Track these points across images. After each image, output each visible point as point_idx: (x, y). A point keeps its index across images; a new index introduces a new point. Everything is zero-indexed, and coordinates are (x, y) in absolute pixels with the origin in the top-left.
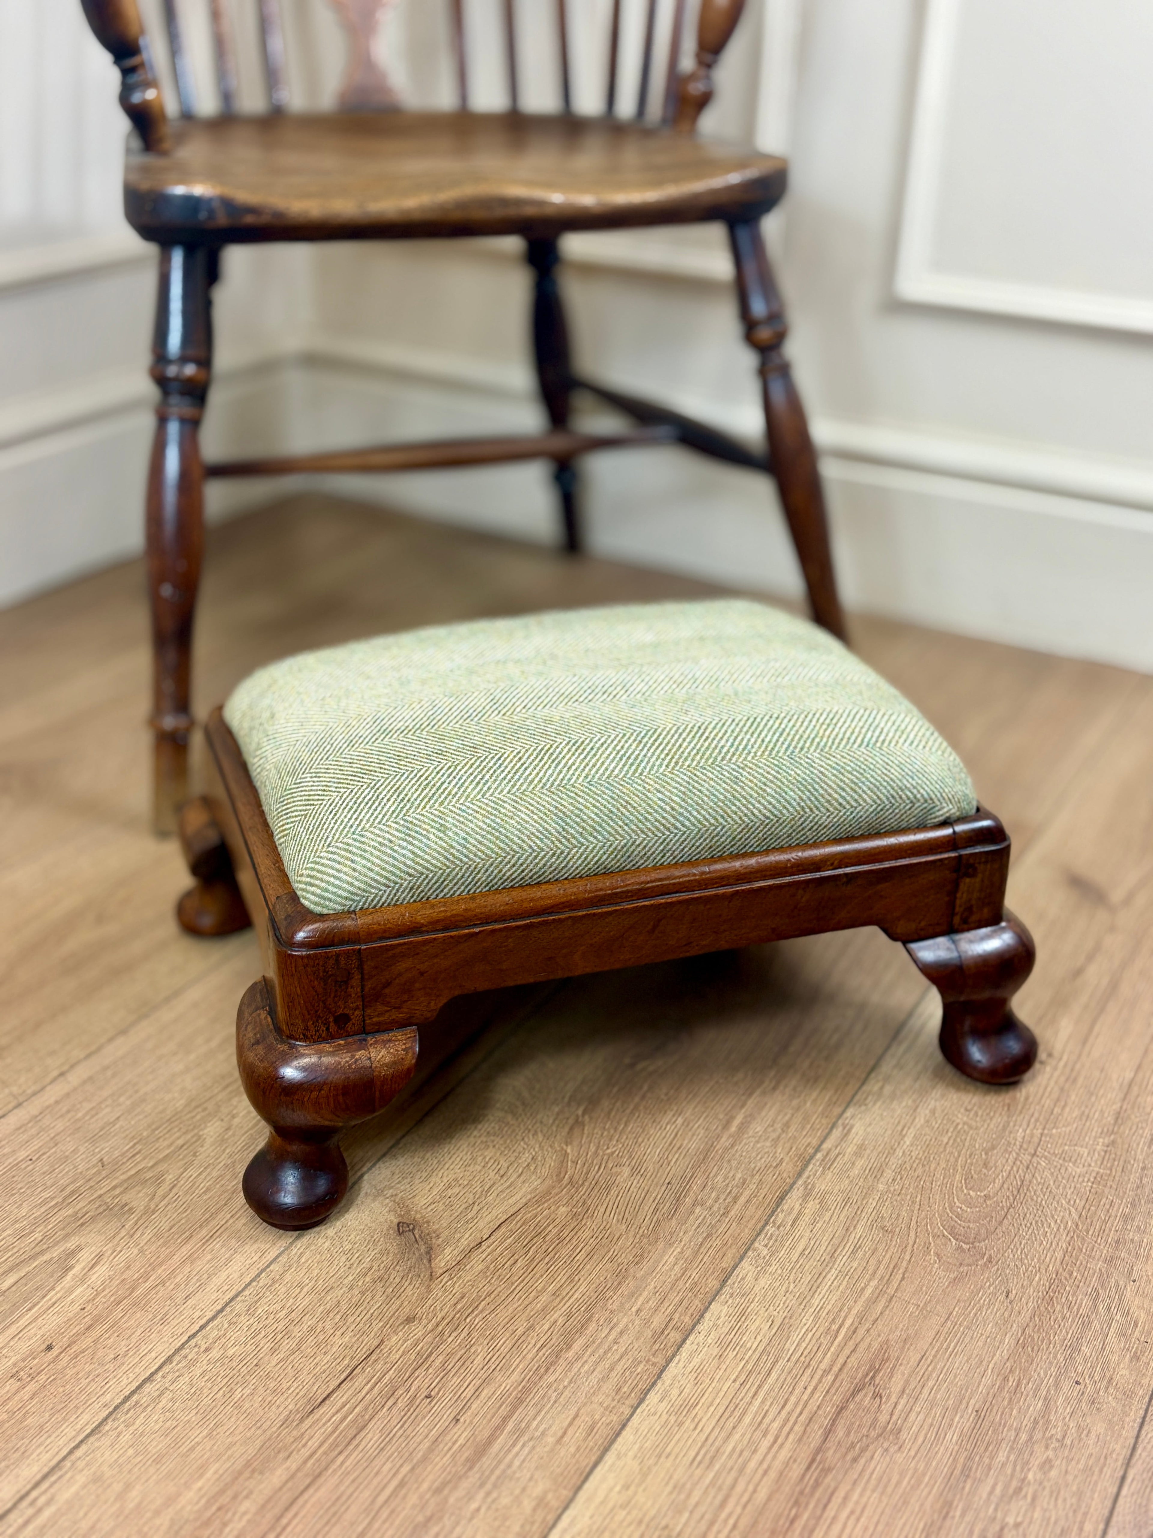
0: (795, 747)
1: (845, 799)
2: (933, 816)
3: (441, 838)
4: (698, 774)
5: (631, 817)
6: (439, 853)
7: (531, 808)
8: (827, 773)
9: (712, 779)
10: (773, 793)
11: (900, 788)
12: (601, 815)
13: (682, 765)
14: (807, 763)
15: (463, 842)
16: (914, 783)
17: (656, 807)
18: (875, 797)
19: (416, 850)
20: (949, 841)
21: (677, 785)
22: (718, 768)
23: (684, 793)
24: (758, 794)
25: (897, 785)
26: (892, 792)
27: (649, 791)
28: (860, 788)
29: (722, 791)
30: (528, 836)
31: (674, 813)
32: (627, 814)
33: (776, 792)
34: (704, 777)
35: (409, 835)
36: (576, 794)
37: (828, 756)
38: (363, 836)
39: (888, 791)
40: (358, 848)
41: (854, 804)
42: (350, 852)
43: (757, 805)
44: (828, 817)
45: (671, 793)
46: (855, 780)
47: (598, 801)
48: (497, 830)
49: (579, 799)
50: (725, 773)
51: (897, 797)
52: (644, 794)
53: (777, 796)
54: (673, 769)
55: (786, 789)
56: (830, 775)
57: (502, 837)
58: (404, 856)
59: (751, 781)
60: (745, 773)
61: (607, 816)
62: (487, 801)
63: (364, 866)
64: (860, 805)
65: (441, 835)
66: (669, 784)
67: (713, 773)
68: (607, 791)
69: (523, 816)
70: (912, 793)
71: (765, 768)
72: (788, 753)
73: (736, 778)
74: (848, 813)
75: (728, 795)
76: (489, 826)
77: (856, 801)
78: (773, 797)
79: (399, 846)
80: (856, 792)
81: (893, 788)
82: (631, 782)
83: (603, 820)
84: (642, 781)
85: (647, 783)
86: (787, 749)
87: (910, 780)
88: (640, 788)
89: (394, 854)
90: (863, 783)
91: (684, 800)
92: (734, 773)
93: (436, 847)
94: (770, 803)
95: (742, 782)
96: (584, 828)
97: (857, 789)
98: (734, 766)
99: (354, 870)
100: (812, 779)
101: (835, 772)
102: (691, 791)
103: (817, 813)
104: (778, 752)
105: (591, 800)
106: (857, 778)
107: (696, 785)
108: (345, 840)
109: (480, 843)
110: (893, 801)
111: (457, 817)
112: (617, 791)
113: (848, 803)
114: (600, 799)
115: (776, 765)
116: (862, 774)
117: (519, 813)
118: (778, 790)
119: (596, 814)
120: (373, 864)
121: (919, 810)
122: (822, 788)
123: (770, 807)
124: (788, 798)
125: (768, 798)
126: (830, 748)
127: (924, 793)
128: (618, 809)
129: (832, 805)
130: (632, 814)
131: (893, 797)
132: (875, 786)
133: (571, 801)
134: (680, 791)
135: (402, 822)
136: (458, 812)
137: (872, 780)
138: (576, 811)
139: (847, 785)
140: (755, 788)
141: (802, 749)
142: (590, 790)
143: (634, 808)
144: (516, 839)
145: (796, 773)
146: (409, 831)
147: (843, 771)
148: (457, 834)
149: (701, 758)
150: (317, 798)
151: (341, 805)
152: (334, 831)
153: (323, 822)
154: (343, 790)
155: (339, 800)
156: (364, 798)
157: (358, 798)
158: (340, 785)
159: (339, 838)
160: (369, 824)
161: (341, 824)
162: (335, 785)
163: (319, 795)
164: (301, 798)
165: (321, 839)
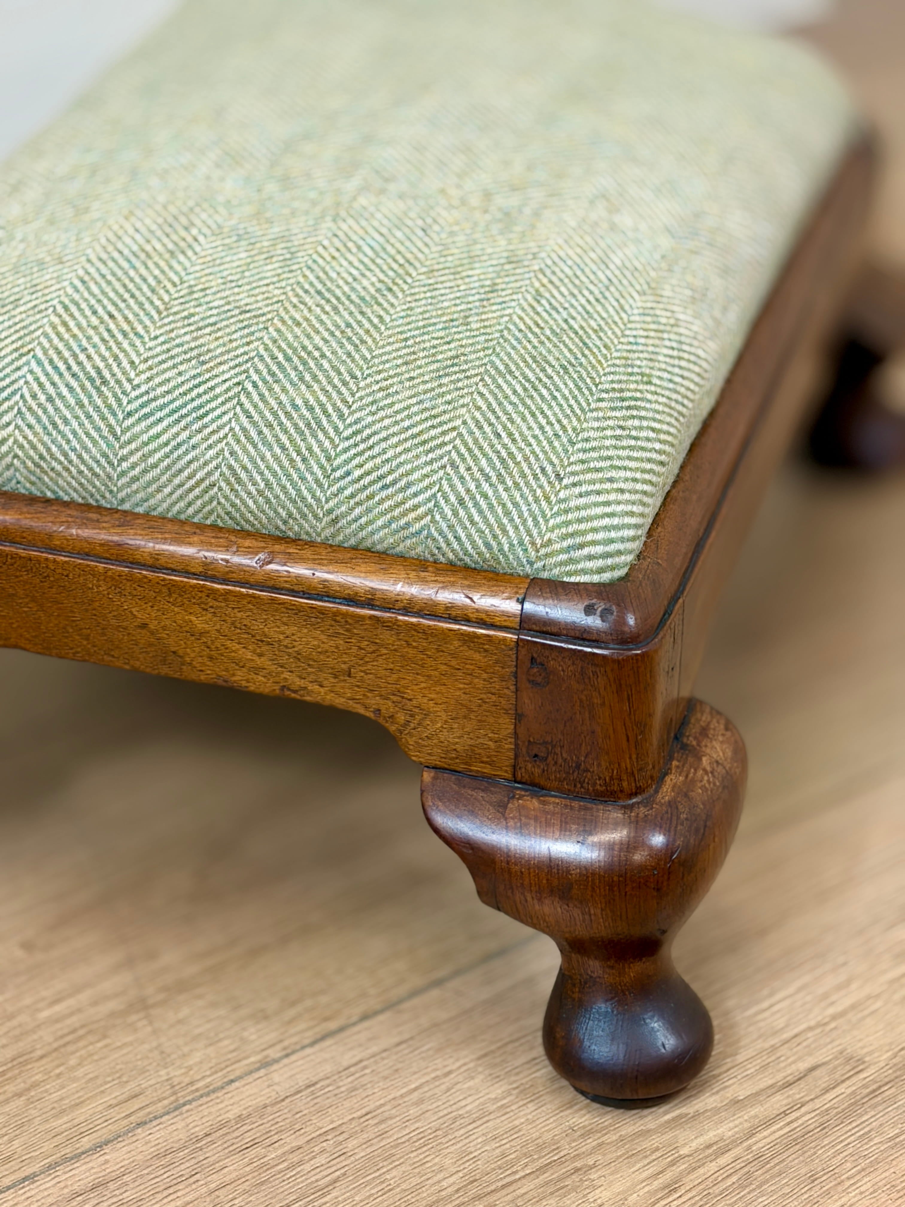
3: (656, 394)
19: (652, 425)
35: (630, 408)
38: (586, 440)
40: (599, 459)
42: (596, 470)
58: (647, 440)
63: (625, 480)
79: (634, 428)
89: (638, 443)
99: (620, 491)
108: (572, 459)
111: (640, 356)
135: (605, 396)
146: (624, 404)
150: (433, 433)
151: (498, 418)
152: (541, 456)
153: (504, 454)
154: (467, 400)
155: (483, 415)
156: (515, 392)
157: (506, 397)
158: (449, 397)
159: (562, 461)
160: (574, 419)
161: (539, 442)
162: (440, 400)
163: (433, 427)
164: (399, 449)
165: (535, 476)
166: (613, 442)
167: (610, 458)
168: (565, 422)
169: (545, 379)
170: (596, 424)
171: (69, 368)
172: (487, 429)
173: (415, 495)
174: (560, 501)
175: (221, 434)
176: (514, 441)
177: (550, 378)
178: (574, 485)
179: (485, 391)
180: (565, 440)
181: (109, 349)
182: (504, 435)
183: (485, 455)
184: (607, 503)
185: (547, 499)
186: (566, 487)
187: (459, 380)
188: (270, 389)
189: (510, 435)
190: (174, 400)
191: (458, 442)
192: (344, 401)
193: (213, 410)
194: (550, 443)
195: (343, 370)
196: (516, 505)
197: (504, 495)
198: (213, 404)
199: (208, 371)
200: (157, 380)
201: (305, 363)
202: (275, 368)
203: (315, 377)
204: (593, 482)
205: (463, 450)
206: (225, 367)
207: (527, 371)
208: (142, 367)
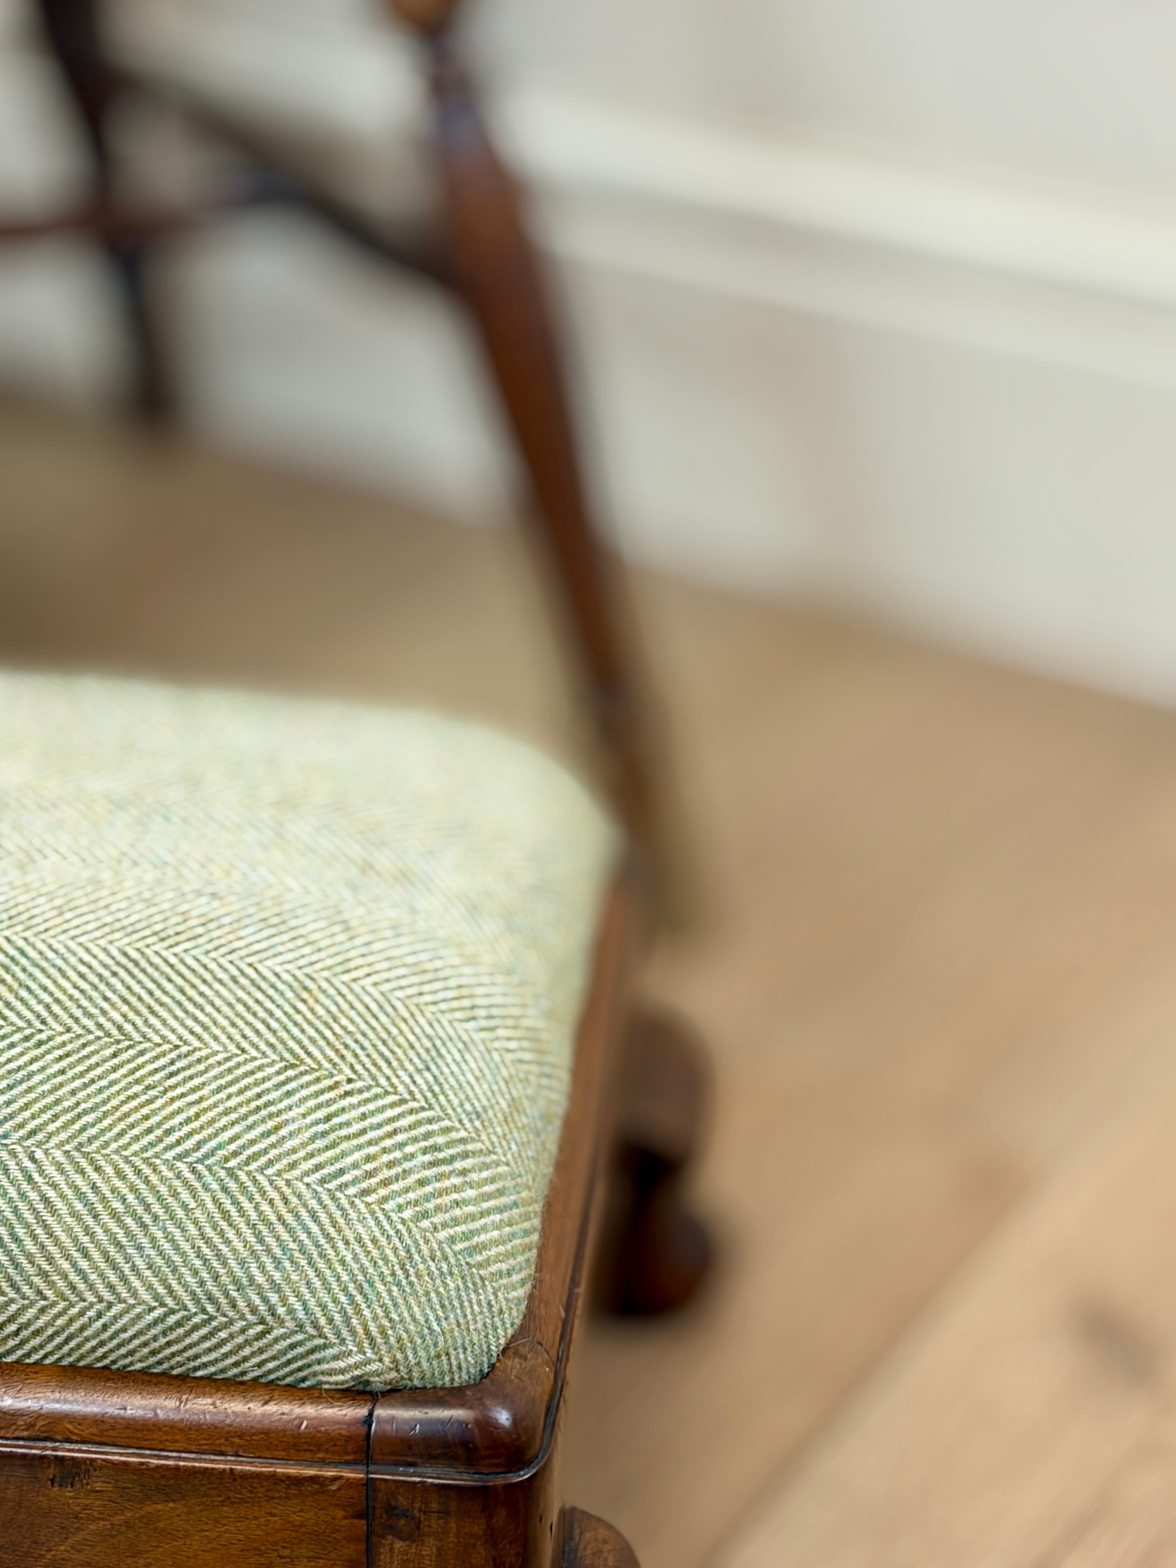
0: (21, 1126)
1: (85, 1279)
2: (325, 1366)
8: (59, 1204)
11: (236, 1281)
14: (23, 1170)
16: (277, 1276)
18: (161, 1290)
20: (348, 1439)
25: (231, 1273)
26: (210, 1285)
28: (128, 1259)
37: (84, 1163)
39: (202, 1283)
41: (107, 1296)
44: (42, 1310)
46: (121, 1237)
51: (223, 1300)
56: (64, 1210)
64: (121, 1301)
70: (265, 1300)
74: (91, 1313)
77: (111, 1287)
80: (115, 1267)
81: (216, 1278)
87: (270, 1267)
90: (140, 1248)
97: (119, 1259)
101: (79, 1206)
103: (12, 1295)
106: (128, 1233)
110: (210, 1308)
113: (91, 1287)
116: (144, 1226)
121: (285, 1343)
122: (34, 1237)
126: (106, 1144)
127: (298, 1306)
129: (52, 1284)
131: (211, 1298)
132: (169, 1261)
137: (166, 1246)
139: (98, 1245)
141: (33, 1133)
147: (99, 1207)
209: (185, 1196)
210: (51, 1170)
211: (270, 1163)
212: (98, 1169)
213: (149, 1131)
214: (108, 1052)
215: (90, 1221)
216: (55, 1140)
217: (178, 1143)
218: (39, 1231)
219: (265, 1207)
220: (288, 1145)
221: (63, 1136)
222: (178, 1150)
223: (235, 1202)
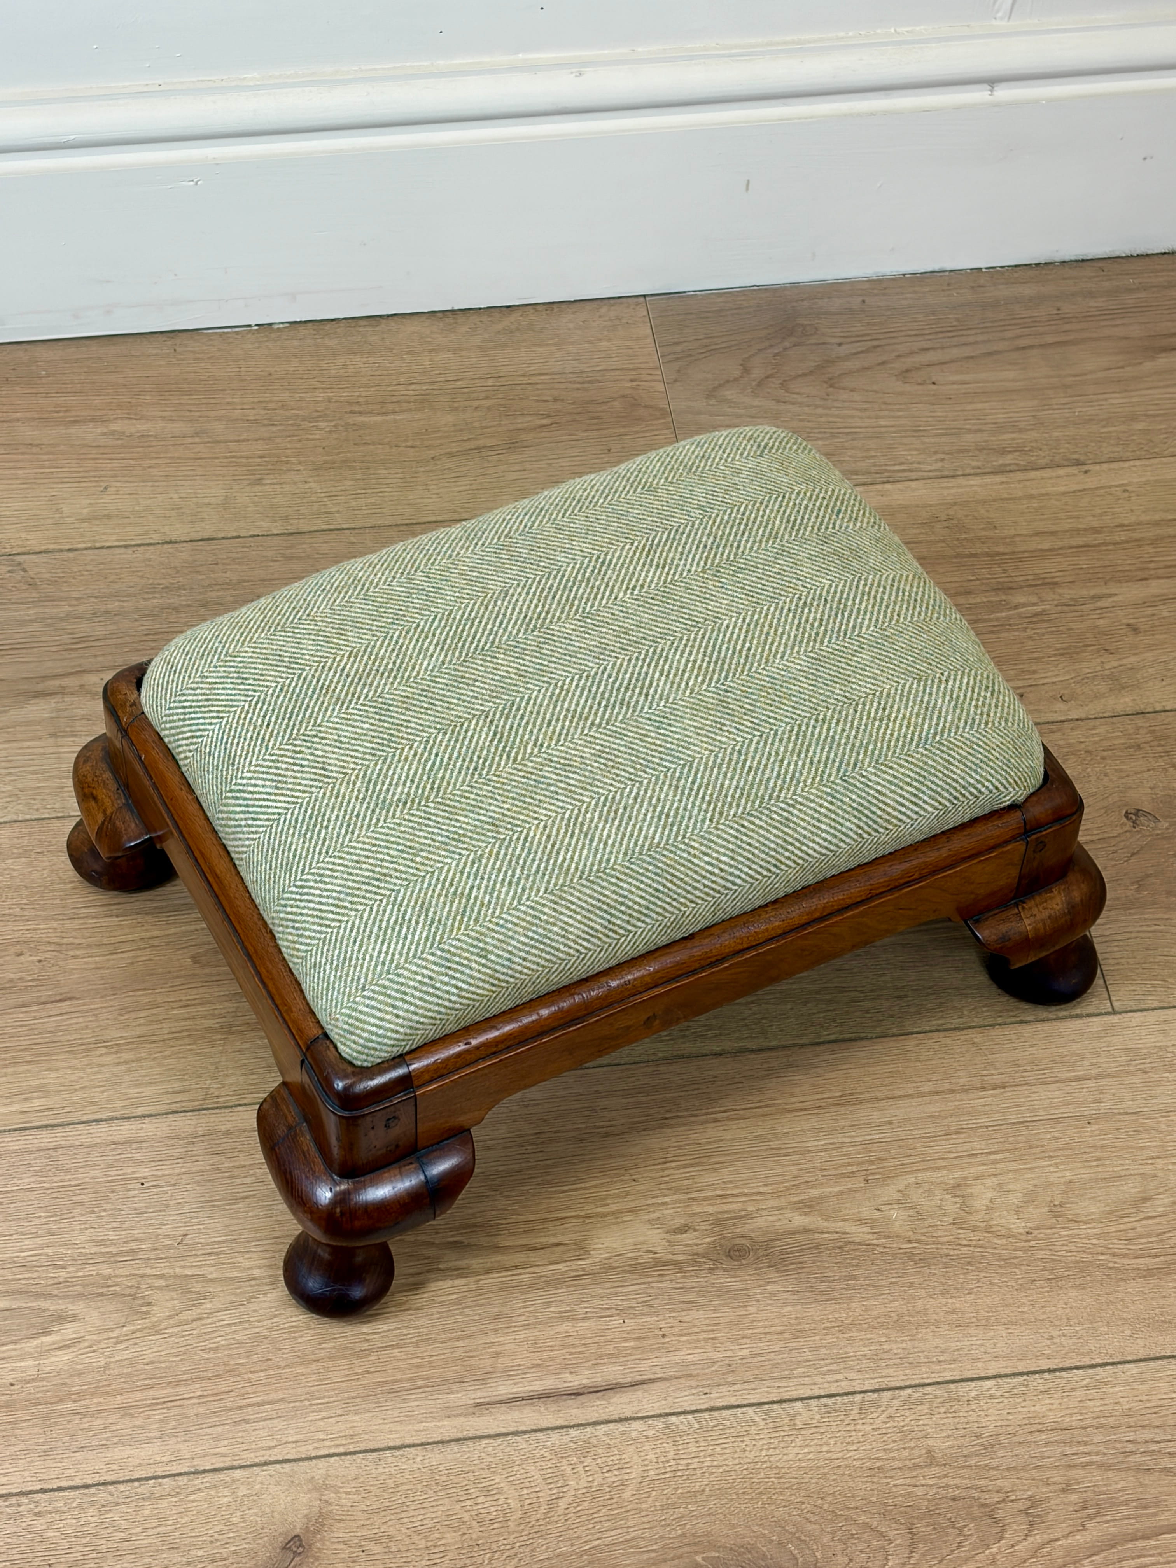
0: (848, 764)
1: (903, 813)
3: (484, 965)
4: (746, 824)
5: (680, 891)
6: (484, 981)
7: (573, 907)
8: (884, 791)
9: (761, 827)
10: (828, 828)
11: (962, 786)
12: (648, 897)
13: (728, 816)
14: (862, 783)
15: (506, 963)
16: (979, 778)
17: (704, 873)
18: (935, 804)
19: (460, 984)
21: (725, 843)
22: (766, 812)
23: (732, 851)
24: (812, 832)
25: (959, 784)
26: (953, 792)
27: (695, 856)
28: (919, 798)
29: (773, 838)
30: (574, 941)
31: (723, 874)
32: (674, 888)
33: (831, 827)
34: (752, 827)
35: (449, 968)
36: (618, 878)
37: (884, 769)
38: (399, 975)
39: (949, 793)
40: (397, 991)
41: (915, 817)
42: (390, 996)
43: (811, 845)
44: (888, 834)
45: (718, 852)
46: (913, 791)
47: (642, 882)
48: (541, 943)
49: (621, 884)
50: (775, 816)
51: (959, 796)
52: (689, 861)
53: (832, 831)
54: (718, 823)
55: (842, 821)
56: (887, 792)
57: (548, 949)
58: (448, 992)
59: (803, 820)
60: (796, 812)
61: (653, 896)
62: (524, 908)
63: (407, 1011)
64: (920, 816)
65: (483, 961)
66: (715, 843)
67: (761, 819)
68: (651, 868)
69: (566, 919)
70: (976, 788)
71: (817, 800)
72: (841, 774)
73: (787, 819)
74: (908, 826)
75: (779, 841)
76: (532, 939)
77: (917, 813)
78: (828, 833)
79: (442, 982)
80: (916, 804)
81: (954, 788)
82: (673, 849)
83: (650, 902)
84: (686, 845)
85: (692, 847)
86: (838, 770)
87: (972, 775)
88: (685, 855)
89: (437, 992)
90: (924, 793)
91: (733, 859)
92: (785, 814)
93: (480, 976)
94: (825, 840)
95: (794, 822)
96: (631, 916)
97: (916, 800)
98: (782, 805)
99: (398, 1016)
100: (869, 801)
101: (893, 787)
102: (739, 847)
103: (875, 835)
104: (830, 775)
105: (634, 882)
106: (915, 788)
107: (745, 838)
108: (380, 982)
109: (524, 959)
111: (497, 936)
112: (661, 865)
113: (908, 817)
114: (643, 879)
115: (828, 794)
116: (922, 783)
117: (561, 917)
118: (833, 824)
119: (642, 897)
120: (416, 1006)
121: (985, 800)
122: (879, 808)
123: (826, 844)
124: (844, 830)
125: (824, 835)
126: (886, 756)
127: (988, 784)
128: (664, 886)
129: (891, 823)
130: (679, 887)
131: (954, 797)
132: (935, 791)
133: (614, 888)
134: (728, 849)
135: (439, 953)
136: (497, 928)
137: (933, 786)
138: (620, 899)
139: (905, 799)
140: (809, 827)
141: (855, 765)
142: (632, 870)
143: (681, 880)
144: (562, 947)
145: (851, 799)
146: (448, 964)
147: (899, 783)
148: (498, 956)
149: (747, 802)
150: (331, 916)
151: (364, 931)
152: (364, 970)
153: (348, 956)
154: (360, 908)
155: (360, 924)
156: (388, 921)
157: (381, 921)
158: (355, 899)
159: (373, 979)
160: (403, 959)
161: (371, 960)
162: (349, 898)
163: (332, 912)
164: (310, 912)
165: (352, 979)
166: (417, 985)
167: (405, 993)
168: (397, 957)
169: (413, 922)
170: (414, 968)
171: (227, 743)
172: (354, 934)
173: (301, 944)
174: (354, 1002)
175: (255, 836)
176: (359, 951)
177: (417, 923)
178: (369, 998)
179: (375, 908)
180: (386, 968)
181: (249, 745)
182: (358, 943)
183: (340, 948)
184: (381, 1019)
185: (349, 996)
186: (364, 997)
187: (370, 892)
188: (288, 829)
189: (361, 946)
190: (250, 799)
191: (335, 931)
192: (311, 865)
193: (260, 820)
194: (376, 965)
195: (327, 843)
196: (334, 988)
197: (332, 979)
198: (262, 817)
199: (276, 794)
200: (253, 782)
201: (315, 826)
202: (300, 818)
203: (312, 838)
204: (381, 1002)
205: (334, 938)
206: (282, 798)
207: (410, 911)
208: (252, 768)
209: (930, 762)
210: (873, 778)
211: (950, 730)
212: (891, 768)
213: (898, 740)
214: (851, 711)
215: (899, 791)
216: (866, 764)
217: (912, 740)
218: (881, 805)
219: (960, 751)
220: (949, 718)
221: (868, 760)
222: (914, 743)
223: (949, 755)
